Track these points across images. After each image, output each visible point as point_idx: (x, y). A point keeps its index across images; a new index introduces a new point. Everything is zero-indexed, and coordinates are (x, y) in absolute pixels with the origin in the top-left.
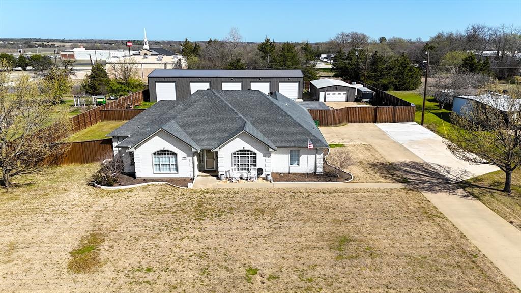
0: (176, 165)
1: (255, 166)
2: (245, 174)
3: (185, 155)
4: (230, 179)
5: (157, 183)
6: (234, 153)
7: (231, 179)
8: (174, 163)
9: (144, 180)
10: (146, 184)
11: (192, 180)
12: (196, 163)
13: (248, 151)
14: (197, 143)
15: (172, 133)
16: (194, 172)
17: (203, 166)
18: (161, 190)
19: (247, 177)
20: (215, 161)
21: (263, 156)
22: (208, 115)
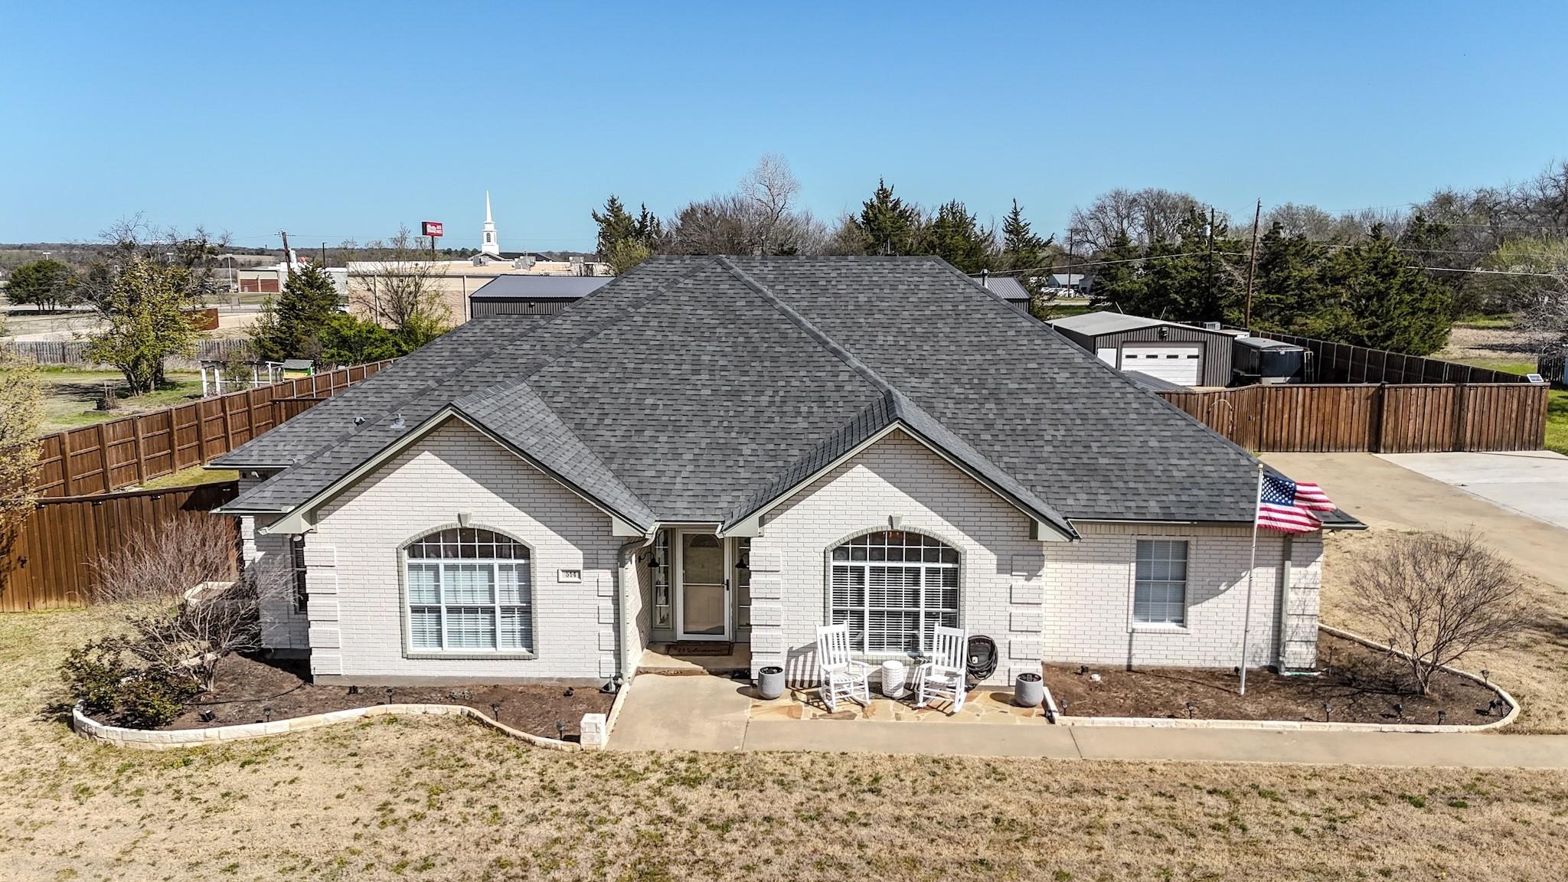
0: (527, 612)
1: (951, 621)
2: (896, 668)
3: (575, 557)
4: (815, 692)
5: (416, 710)
6: (840, 551)
7: (817, 697)
8: (516, 601)
9: (353, 690)
10: (354, 714)
11: (607, 693)
12: (633, 603)
13: (914, 538)
14: (642, 497)
15: (510, 435)
16: (618, 654)
17: (668, 620)
18: (426, 754)
19: (907, 686)
20: (728, 596)
21: (1000, 570)
22: (696, 362)
